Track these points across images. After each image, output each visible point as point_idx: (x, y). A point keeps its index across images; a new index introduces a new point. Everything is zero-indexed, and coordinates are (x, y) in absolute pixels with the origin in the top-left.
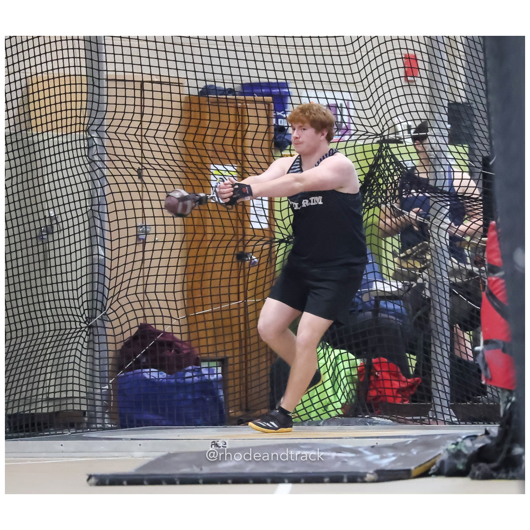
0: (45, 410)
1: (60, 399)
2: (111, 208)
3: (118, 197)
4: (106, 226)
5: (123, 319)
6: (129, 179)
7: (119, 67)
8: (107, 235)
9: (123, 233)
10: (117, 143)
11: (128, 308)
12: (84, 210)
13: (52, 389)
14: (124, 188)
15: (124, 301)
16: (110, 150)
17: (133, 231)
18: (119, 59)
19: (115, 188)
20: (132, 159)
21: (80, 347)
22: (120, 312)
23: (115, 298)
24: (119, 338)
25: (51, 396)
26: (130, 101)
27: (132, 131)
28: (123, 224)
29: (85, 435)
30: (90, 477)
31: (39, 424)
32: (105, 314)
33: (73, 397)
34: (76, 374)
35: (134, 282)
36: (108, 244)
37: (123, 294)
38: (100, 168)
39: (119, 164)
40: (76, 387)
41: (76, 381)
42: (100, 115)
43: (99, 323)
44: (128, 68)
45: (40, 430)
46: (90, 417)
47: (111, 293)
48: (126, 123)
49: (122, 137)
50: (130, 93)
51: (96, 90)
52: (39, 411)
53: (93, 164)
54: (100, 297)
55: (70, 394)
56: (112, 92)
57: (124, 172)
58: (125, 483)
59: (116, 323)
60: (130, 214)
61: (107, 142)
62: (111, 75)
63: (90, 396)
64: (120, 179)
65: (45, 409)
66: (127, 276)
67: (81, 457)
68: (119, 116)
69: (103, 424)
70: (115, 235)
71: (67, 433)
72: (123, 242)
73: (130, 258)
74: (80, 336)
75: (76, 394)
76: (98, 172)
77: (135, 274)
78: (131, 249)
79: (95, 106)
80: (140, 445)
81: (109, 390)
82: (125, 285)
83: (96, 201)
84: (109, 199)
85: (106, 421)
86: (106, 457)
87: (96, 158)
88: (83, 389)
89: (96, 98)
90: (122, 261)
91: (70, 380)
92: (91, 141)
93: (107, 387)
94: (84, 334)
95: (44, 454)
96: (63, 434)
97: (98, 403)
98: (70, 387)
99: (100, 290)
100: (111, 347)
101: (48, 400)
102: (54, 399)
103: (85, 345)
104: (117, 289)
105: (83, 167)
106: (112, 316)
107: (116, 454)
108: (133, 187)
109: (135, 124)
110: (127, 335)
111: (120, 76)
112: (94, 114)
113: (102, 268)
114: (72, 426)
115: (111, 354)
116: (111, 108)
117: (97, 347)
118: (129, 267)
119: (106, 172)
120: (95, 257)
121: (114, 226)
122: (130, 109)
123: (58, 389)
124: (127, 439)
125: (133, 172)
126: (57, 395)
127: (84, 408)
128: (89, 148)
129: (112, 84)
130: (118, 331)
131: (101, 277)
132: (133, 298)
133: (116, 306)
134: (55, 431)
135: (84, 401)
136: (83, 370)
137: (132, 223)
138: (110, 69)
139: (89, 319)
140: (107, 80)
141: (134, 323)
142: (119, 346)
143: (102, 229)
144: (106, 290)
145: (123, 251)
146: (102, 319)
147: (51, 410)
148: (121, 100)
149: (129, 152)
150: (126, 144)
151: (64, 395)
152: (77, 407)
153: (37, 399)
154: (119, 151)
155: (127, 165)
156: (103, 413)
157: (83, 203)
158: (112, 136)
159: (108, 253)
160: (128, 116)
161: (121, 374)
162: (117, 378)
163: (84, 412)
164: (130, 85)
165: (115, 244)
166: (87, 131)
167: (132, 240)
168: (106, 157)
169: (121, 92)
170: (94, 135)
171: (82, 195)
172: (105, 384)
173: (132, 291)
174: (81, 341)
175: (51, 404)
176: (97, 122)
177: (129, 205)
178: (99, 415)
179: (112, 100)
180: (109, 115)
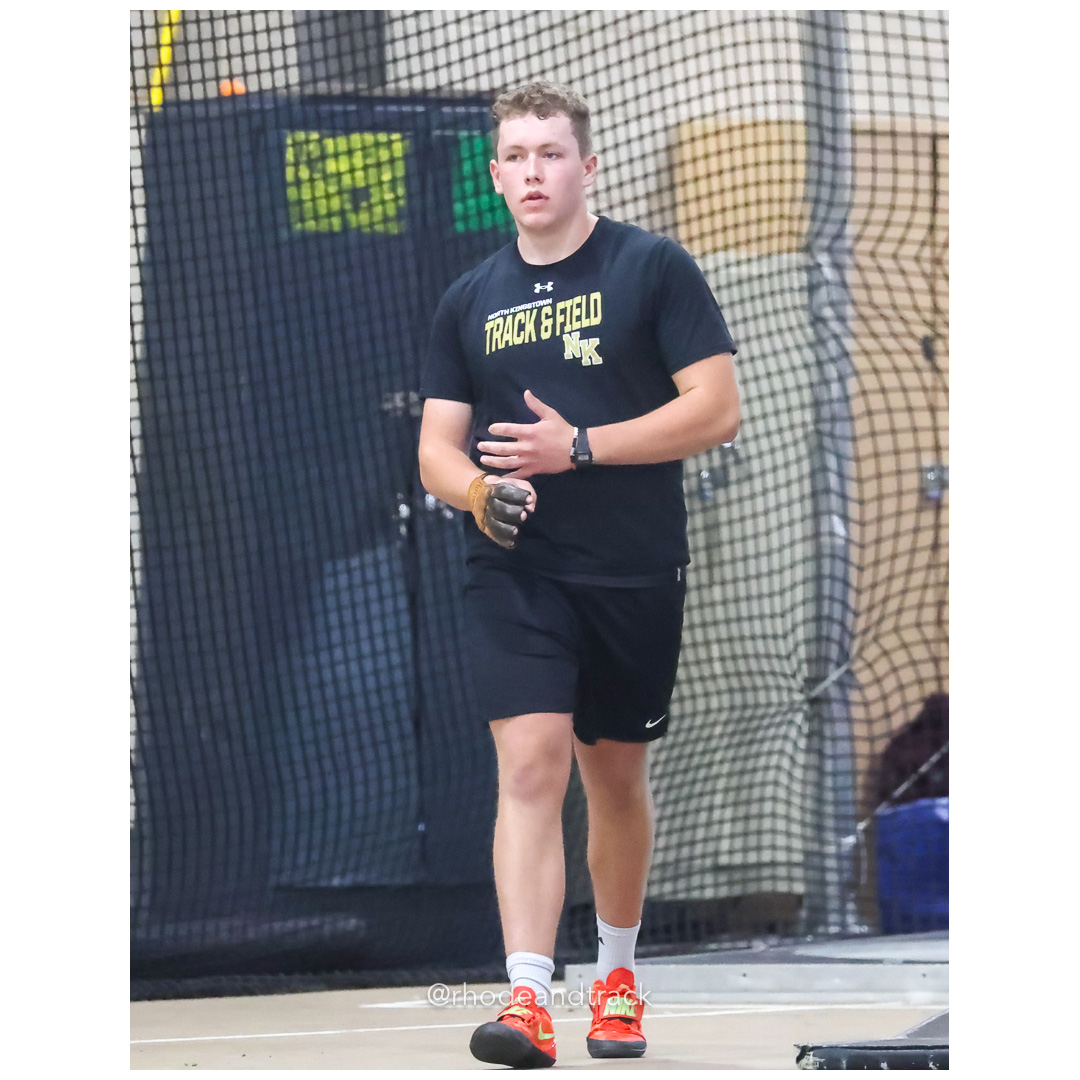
0: (709, 893)
1: (745, 867)
2: (861, 426)
3: (877, 402)
4: (851, 468)
5: (890, 684)
6: (903, 361)
7: (881, 104)
8: (852, 490)
9: (890, 485)
10: (874, 278)
11: (900, 658)
12: (799, 433)
13: (725, 845)
14: (890, 380)
15: (890, 642)
16: (860, 295)
17: (911, 481)
18: (880, 84)
19: (870, 381)
20: (910, 315)
21: (789, 748)
22: (882, 667)
23: (871, 635)
24: (879, 728)
25: (724, 860)
26: (905, 181)
27: (909, 250)
28: (888, 464)
29: (801, 951)
30: (804, 1051)
31: (695, 925)
32: (849, 672)
33: (773, 864)
34: (781, 809)
35: (912, 598)
36: (854, 511)
37: (888, 625)
38: (836, 337)
39: (879, 326)
40: (781, 841)
41: (781, 825)
42: (837, 214)
43: (834, 693)
44: (902, 105)
45: (697, 938)
46: (813, 909)
47: (861, 624)
48: (895, 232)
49: (887, 264)
50: (905, 162)
51: (828, 156)
52: (696, 894)
53: (820, 326)
54: (836, 632)
55: (766, 856)
56: (864, 160)
57: (891, 344)
58: (884, 1065)
59: (872, 693)
60: (906, 441)
61: (852, 276)
62: (863, 121)
63: (813, 861)
64: (882, 362)
65: (709, 889)
66: (898, 585)
67: (789, 1003)
68: (880, 215)
69: (843, 925)
70: (870, 489)
71: (759, 946)
72: (890, 506)
73: (905, 543)
74: (791, 722)
75: (781, 856)
76: (832, 345)
77: (917, 579)
78: (908, 522)
79: (825, 193)
80: (924, 975)
81: (857, 847)
82: (893, 605)
83: (826, 411)
84: (858, 405)
85: (851, 919)
86: (844, 1003)
87: (828, 312)
88: (797, 844)
89: (827, 174)
90: (886, 548)
91: (767, 824)
92: (816, 274)
93: (850, 840)
94: (799, 718)
95: (705, 996)
96: (749, 948)
97: (832, 877)
98: (766, 840)
99: (837, 614)
100: (863, 748)
101: (717, 869)
102: (729, 868)
103: (802, 743)
104: (876, 615)
105: (798, 333)
106: (864, 677)
107: (869, 996)
108: (911, 380)
109: (918, 234)
110: (898, 721)
111: (883, 122)
112: (822, 211)
113: (839, 566)
114: (770, 929)
115: (862, 764)
116: (862, 197)
117: (828, 749)
118: (901, 564)
119: (850, 344)
120: (825, 540)
121: (868, 468)
122: (905, 199)
123: (738, 843)
124: (893, 962)
125: (913, 345)
126: (738, 859)
127: (799, 888)
128: (812, 289)
129: (864, 142)
130: (877, 710)
131: (838, 586)
132: (910, 635)
133: (872, 652)
134: (732, 940)
135: (798, 872)
136: (796, 800)
137: (909, 461)
138: (859, 107)
139: (812, 682)
140: (854, 132)
141: (913, 693)
142: (881, 746)
143: (841, 475)
144: (850, 617)
145: (888, 527)
146: (840, 684)
147: (723, 892)
148: (884, 180)
149: (903, 299)
150: (896, 280)
151: (752, 858)
152: (782, 887)
153: (690, 867)
154: (881, 297)
155: (899, 327)
156: (843, 900)
157: (797, 417)
158: (866, 261)
159: (855, 531)
160: (902, 216)
161: (883, 809)
162: (876, 819)
163: (799, 899)
164: (905, 144)
165: (871, 511)
166: (807, 249)
167: (911, 501)
168: (849, 311)
169: (884, 161)
170: (824, 259)
171: (794, 399)
172: (847, 832)
173: (908, 618)
174: (793, 733)
175: (723, 878)
176: (830, 229)
177: (902, 420)
178: (834, 904)
179: (864, 179)
180: (857, 214)
